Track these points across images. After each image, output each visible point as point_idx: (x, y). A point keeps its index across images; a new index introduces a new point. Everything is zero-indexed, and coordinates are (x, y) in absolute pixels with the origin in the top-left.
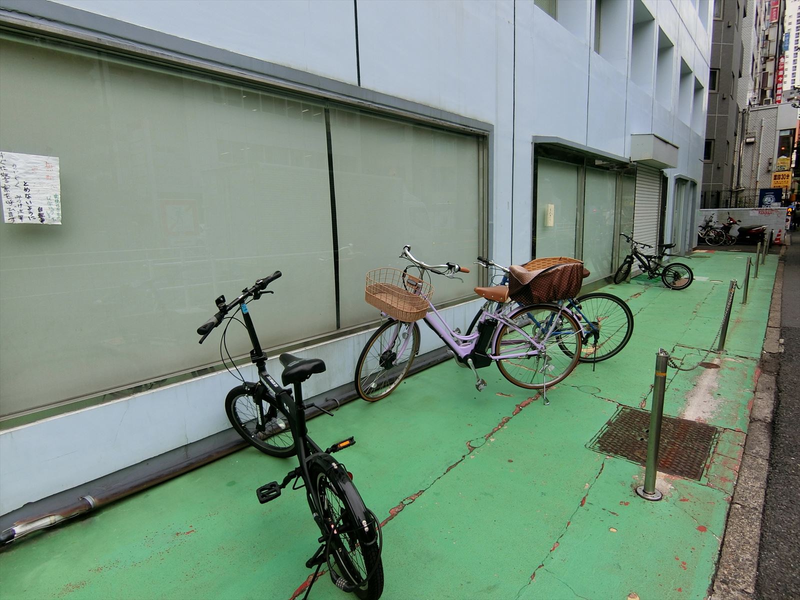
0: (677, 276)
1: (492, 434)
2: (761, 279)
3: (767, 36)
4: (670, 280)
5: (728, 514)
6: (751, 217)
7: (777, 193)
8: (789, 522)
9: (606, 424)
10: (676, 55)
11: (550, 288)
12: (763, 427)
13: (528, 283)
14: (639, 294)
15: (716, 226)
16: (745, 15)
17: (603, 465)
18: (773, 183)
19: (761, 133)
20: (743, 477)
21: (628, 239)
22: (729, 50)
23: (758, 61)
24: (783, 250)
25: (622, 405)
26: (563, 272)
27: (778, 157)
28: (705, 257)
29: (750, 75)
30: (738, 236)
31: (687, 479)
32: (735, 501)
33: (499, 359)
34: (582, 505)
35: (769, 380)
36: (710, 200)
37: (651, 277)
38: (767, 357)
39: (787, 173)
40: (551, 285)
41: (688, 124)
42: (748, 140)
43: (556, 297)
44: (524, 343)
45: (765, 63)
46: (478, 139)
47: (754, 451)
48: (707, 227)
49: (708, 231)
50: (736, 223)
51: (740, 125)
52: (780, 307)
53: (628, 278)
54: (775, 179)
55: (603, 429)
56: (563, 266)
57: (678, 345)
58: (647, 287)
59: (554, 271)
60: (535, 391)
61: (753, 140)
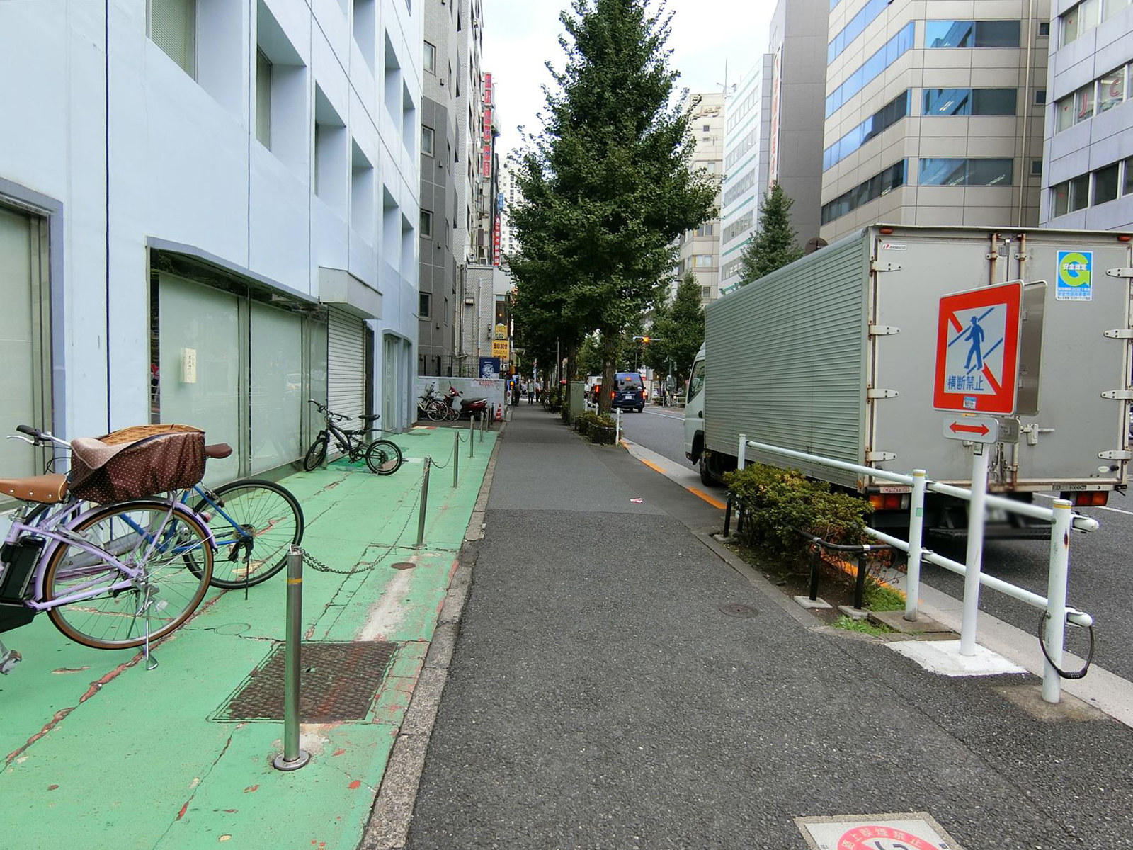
0: (383, 457)
1: (24, 749)
2: (476, 459)
3: (481, 190)
4: (375, 462)
5: (391, 752)
6: (472, 389)
7: (495, 362)
8: (455, 737)
9: (249, 675)
10: (377, 180)
11: (146, 473)
12: (450, 630)
13: (101, 466)
14: (337, 483)
15: (438, 397)
16: (457, 160)
17: (229, 740)
18: (493, 352)
19: (479, 293)
20: (417, 698)
21: (320, 408)
22: (441, 193)
23: (473, 214)
24: (503, 427)
25: (279, 641)
26: (168, 446)
27: (496, 324)
28: (425, 434)
29: (467, 229)
30: (461, 411)
31: (348, 723)
32: (403, 731)
33: (52, 607)
34: (178, 818)
35: (465, 571)
36: (431, 366)
37: (353, 460)
38: (467, 545)
39: (504, 342)
40: (147, 468)
41: (396, 267)
42: (468, 301)
43: (158, 487)
44: (109, 571)
45: (481, 219)
46: (29, 220)
47: (435, 661)
48: (428, 398)
49: (429, 403)
50: (458, 395)
51: (458, 281)
52: (489, 488)
53: (324, 464)
54: (495, 348)
55: (242, 685)
56: (168, 437)
57: (372, 545)
58: (348, 473)
59: (152, 445)
60: (135, 651)
61: (471, 301)
